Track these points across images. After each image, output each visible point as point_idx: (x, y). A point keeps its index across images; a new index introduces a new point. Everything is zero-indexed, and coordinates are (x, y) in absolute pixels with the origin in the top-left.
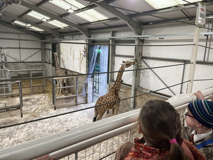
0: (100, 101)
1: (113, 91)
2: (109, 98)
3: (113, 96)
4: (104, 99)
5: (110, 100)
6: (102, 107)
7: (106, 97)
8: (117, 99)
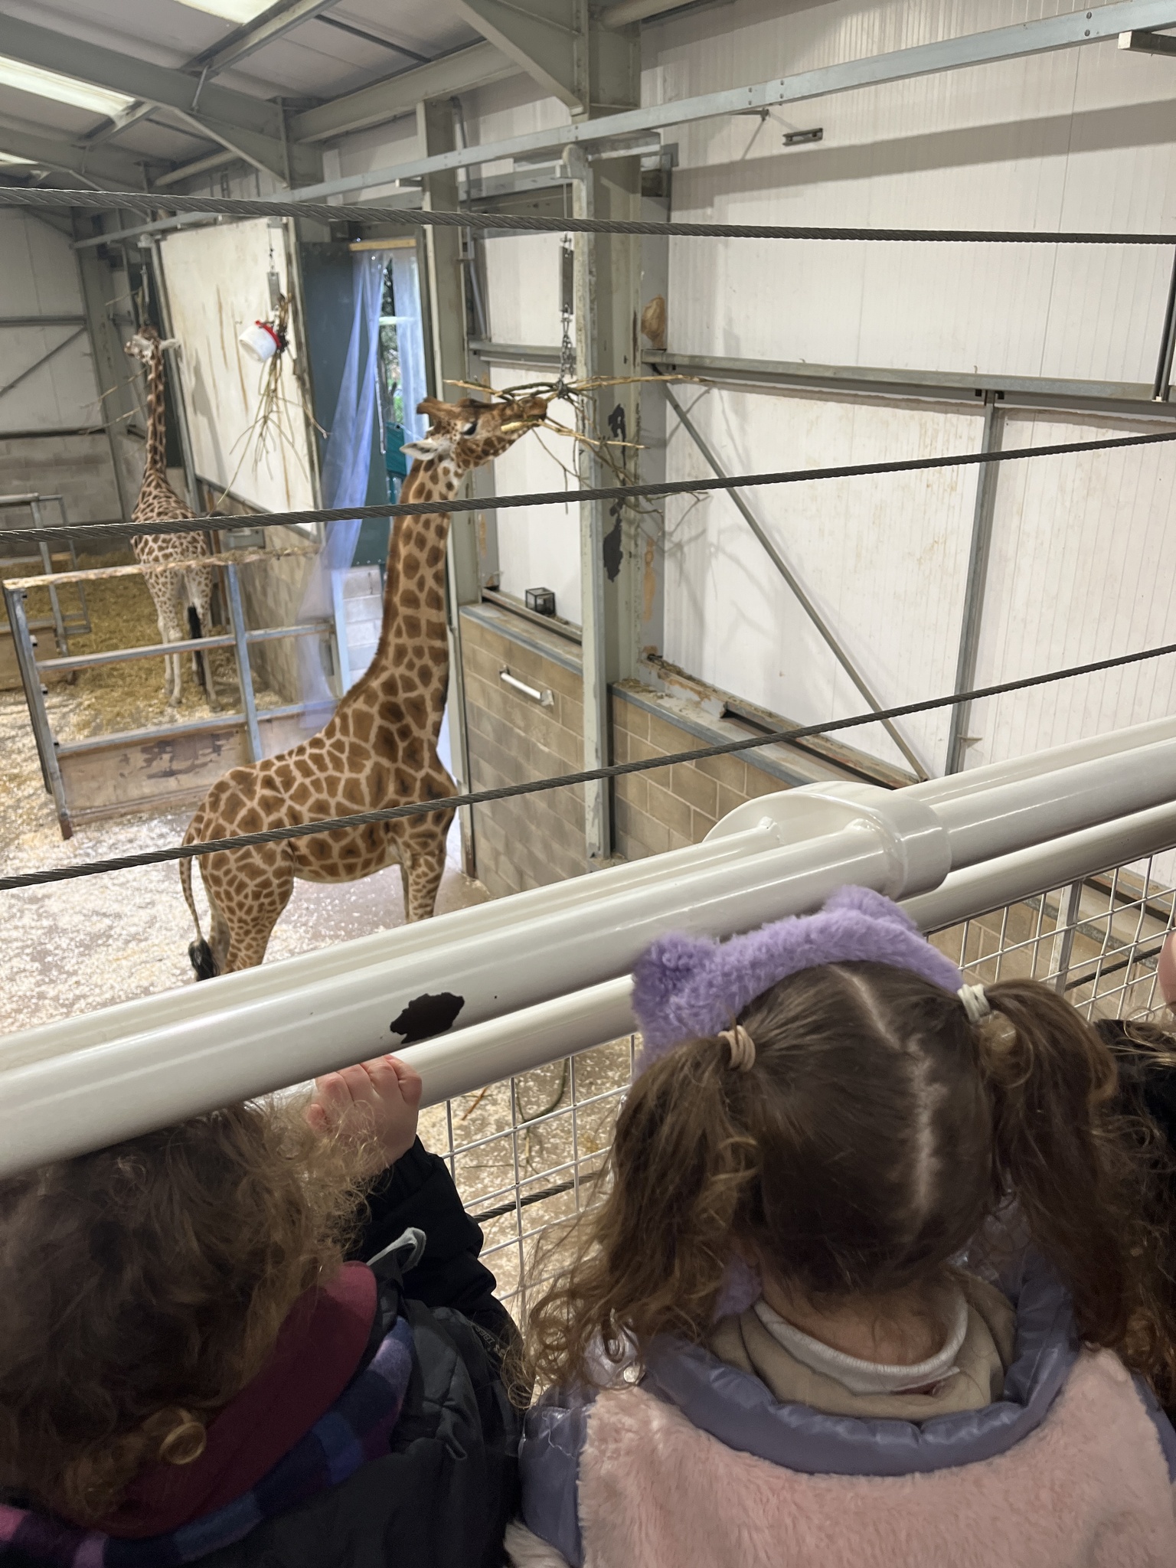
0: (222, 806)
1: (362, 719)
2: (316, 784)
3: (355, 766)
4: (261, 791)
5: (321, 807)
6: (233, 865)
7: (284, 772)
8: (404, 788)
